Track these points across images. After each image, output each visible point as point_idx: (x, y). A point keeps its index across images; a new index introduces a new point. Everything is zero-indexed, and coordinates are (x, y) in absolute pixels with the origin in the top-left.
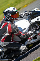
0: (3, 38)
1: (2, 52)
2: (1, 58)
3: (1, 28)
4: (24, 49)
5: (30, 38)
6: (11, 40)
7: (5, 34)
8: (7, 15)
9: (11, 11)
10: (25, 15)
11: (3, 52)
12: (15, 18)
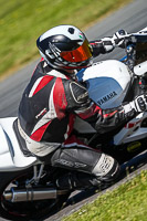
0: (37, 127)
1: (35, 168)
6: (66, 136)
7: (44, 113)
8: (47, 52)
10: (117, 43)
11: (39, 166)
12: (74, 61)
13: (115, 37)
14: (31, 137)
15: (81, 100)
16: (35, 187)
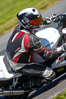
0: (15, 56)
1: (14, 79)
2: (13, 88)
3: (13, 41)
4: (50, 75)
5: (60, 59)
6: (29, 61)
7: (19, 50)
9: (29, 13)
11: (16, 78)
12: (35, 25)
13: (51, 17)
14: (12, 61)
15: (37, 44)
16: (13, 89)
